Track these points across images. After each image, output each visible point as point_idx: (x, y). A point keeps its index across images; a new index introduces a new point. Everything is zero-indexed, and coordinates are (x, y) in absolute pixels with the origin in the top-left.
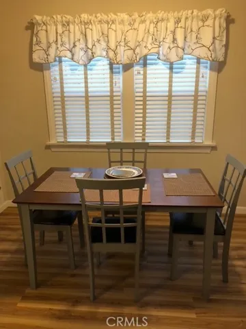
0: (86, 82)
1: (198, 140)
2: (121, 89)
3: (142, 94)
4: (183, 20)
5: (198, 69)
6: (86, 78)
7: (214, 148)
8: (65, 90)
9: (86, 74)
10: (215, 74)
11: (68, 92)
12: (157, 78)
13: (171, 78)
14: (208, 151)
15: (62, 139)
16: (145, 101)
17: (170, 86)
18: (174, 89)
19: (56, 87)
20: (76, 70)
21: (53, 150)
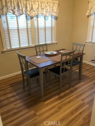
0: (18, 24)
1: (53, 42)
2: (30, 26)
3: (37, 28)
4: (49, 3)
5: (52, 19)
6: (18, 22)
7: (57, 43)
8: (9, 27)
9: (17, 20)
10: (56, 21)
11: (10, 28)
12: (41, 22)
13: (45, 22)
14: (55, 45)
15: (9, 48)
16: (38, 30)
17: (45, 25)
18: (46, 26)
19: (5, 26)
20: (13, 18)
21: (5, 53)
